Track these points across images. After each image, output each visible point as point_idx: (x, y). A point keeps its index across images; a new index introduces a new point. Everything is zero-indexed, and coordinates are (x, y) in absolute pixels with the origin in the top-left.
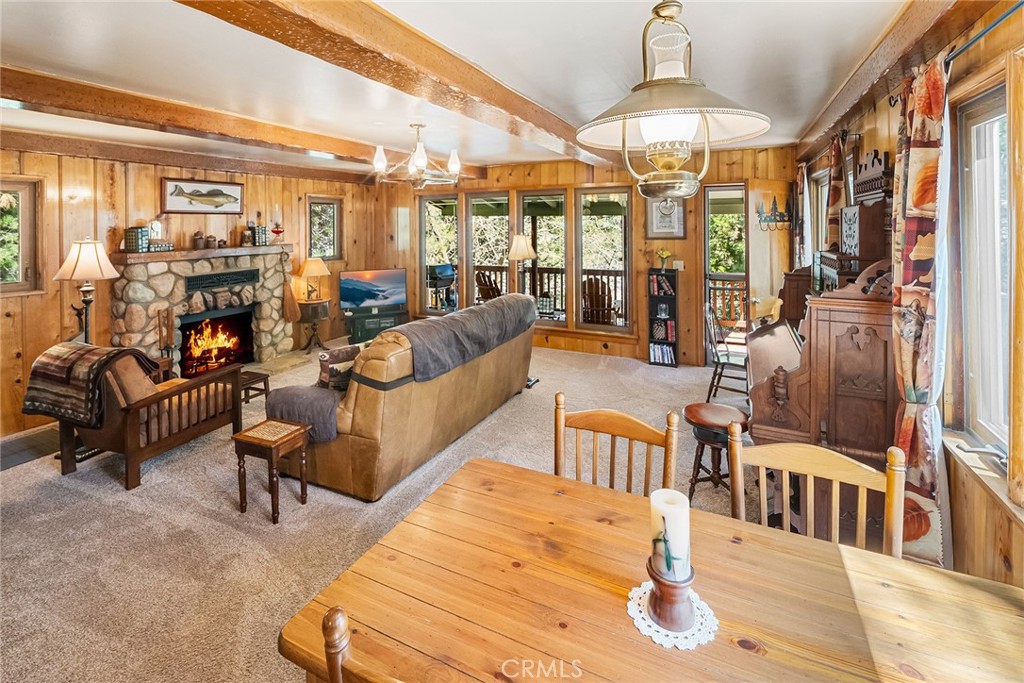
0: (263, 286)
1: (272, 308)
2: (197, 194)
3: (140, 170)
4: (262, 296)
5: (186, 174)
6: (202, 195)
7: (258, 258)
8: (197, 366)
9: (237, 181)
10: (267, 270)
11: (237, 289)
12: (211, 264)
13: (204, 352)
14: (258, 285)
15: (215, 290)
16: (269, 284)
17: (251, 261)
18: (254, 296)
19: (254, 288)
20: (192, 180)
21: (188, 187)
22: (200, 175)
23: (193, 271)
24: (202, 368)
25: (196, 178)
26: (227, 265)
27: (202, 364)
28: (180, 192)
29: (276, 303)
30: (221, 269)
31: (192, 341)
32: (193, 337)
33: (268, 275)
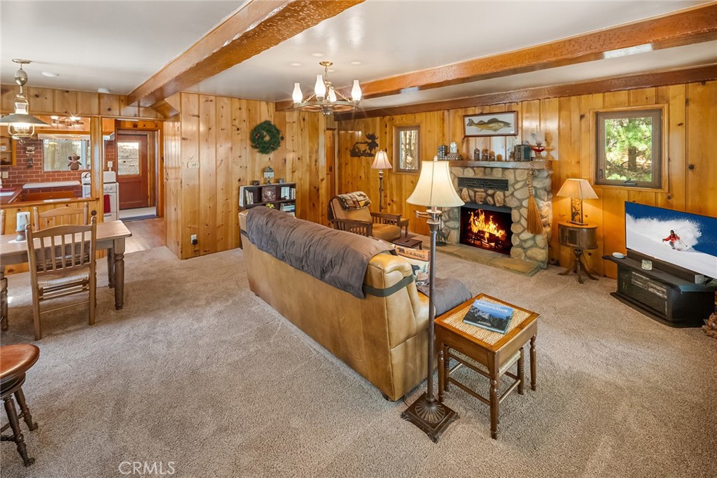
0: (512, 194)
1: (521, 216)
2: (481, 124)
3: (455, 113)
4: (512, 203)
5: (478, 111)
6: (485, 123)
7: (507, 171)
8: (474, 239)
9: (513, 110)
10: (517, 182)
11: (490, 192)
12: (474, 171)
13: (479, 231)
14: (507, 193)
15: (475, 189)
16: (517, 194)
17: (503, 173)
18: (505, 201)
19: (504, 195)
20: (482, 114)
21: (476, 120)
22: (487, 109)
23: (463, 174)
24: (478, 242)
25: (484, 112)
26: (485, 173)
27: (478, 240)
28: (471, 123)
29: (524, 212)
30: (480, 176)
31: (472, 219)
32: (472, 217)
33: (517, 186)
